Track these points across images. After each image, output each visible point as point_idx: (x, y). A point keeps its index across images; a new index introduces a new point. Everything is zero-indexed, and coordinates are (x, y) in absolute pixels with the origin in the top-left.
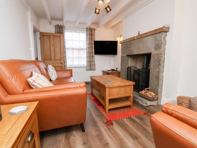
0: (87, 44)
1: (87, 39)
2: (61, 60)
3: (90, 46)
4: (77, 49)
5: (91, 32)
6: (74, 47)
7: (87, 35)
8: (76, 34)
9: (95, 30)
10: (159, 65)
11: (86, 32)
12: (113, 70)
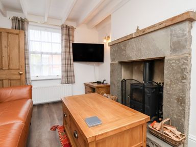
0: (62, 47)
1: (62, 40)
2: (19, 69)
3: (67, 49)
4: (47, 53)
5: (68, 31)
6: (43, 51)
7: (62, 35)
8: (46, 33)
9: (73, 29)
10: (184, 78)
11: (60, 31)
12: (99, 83)
